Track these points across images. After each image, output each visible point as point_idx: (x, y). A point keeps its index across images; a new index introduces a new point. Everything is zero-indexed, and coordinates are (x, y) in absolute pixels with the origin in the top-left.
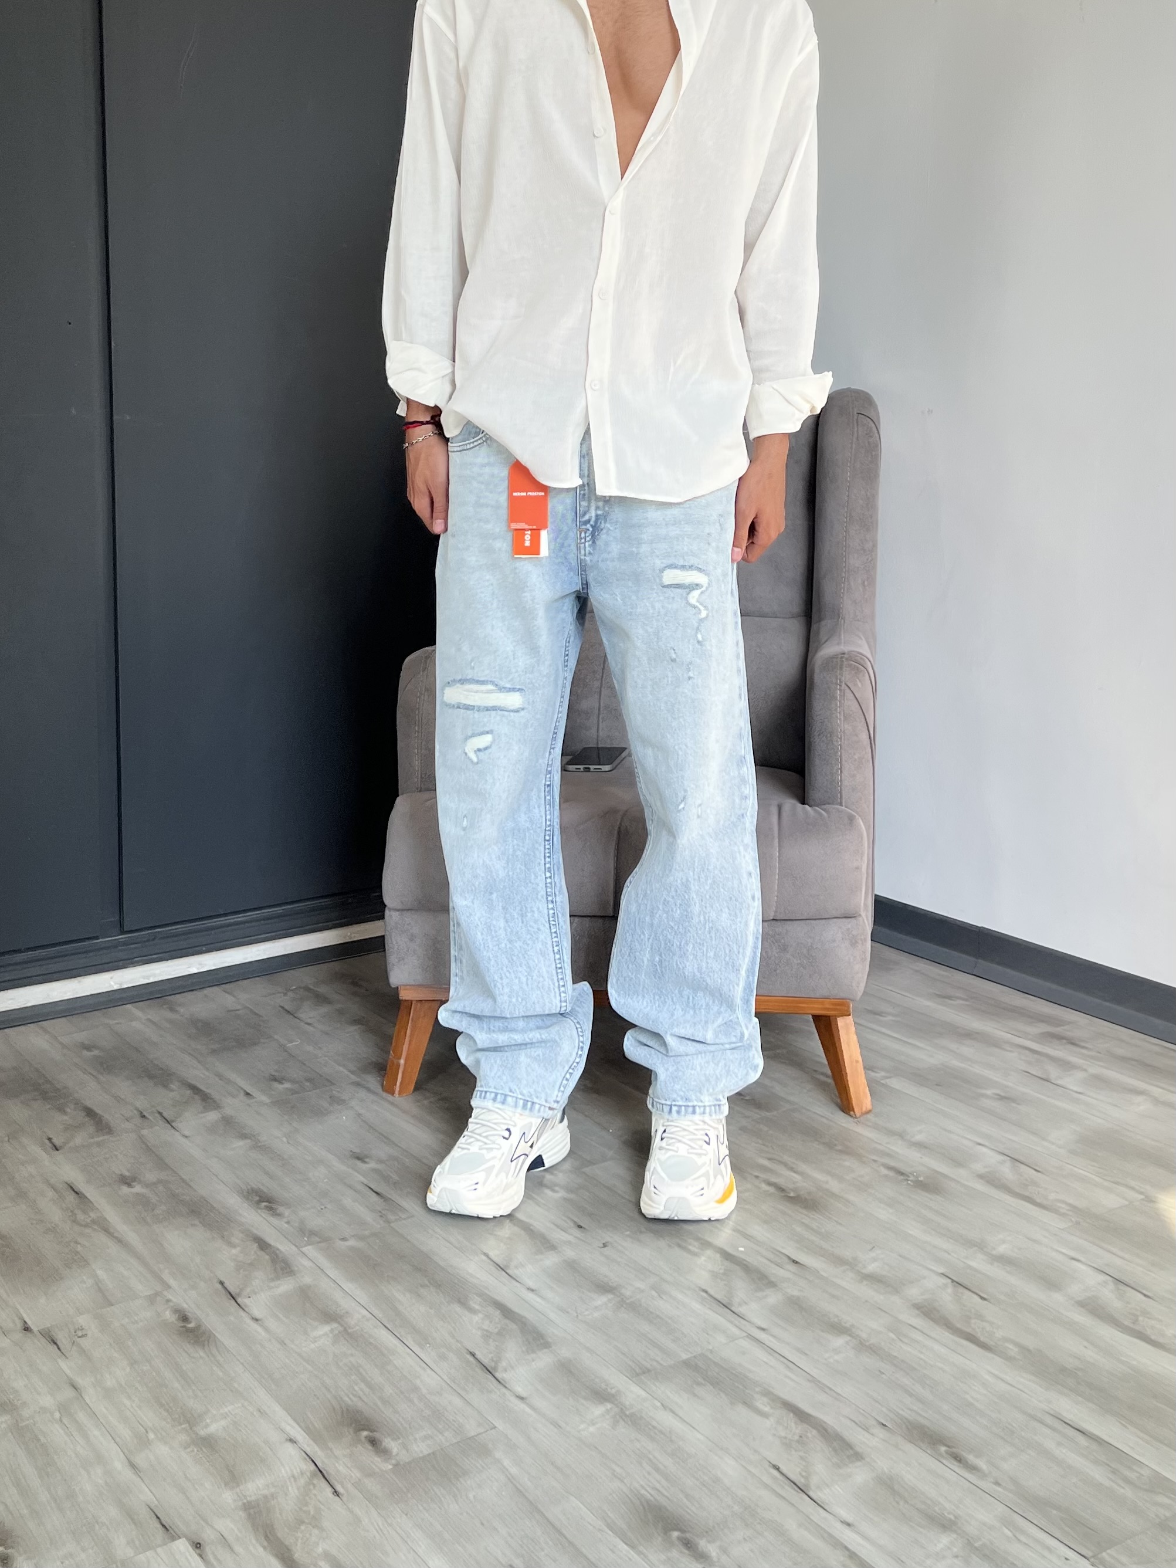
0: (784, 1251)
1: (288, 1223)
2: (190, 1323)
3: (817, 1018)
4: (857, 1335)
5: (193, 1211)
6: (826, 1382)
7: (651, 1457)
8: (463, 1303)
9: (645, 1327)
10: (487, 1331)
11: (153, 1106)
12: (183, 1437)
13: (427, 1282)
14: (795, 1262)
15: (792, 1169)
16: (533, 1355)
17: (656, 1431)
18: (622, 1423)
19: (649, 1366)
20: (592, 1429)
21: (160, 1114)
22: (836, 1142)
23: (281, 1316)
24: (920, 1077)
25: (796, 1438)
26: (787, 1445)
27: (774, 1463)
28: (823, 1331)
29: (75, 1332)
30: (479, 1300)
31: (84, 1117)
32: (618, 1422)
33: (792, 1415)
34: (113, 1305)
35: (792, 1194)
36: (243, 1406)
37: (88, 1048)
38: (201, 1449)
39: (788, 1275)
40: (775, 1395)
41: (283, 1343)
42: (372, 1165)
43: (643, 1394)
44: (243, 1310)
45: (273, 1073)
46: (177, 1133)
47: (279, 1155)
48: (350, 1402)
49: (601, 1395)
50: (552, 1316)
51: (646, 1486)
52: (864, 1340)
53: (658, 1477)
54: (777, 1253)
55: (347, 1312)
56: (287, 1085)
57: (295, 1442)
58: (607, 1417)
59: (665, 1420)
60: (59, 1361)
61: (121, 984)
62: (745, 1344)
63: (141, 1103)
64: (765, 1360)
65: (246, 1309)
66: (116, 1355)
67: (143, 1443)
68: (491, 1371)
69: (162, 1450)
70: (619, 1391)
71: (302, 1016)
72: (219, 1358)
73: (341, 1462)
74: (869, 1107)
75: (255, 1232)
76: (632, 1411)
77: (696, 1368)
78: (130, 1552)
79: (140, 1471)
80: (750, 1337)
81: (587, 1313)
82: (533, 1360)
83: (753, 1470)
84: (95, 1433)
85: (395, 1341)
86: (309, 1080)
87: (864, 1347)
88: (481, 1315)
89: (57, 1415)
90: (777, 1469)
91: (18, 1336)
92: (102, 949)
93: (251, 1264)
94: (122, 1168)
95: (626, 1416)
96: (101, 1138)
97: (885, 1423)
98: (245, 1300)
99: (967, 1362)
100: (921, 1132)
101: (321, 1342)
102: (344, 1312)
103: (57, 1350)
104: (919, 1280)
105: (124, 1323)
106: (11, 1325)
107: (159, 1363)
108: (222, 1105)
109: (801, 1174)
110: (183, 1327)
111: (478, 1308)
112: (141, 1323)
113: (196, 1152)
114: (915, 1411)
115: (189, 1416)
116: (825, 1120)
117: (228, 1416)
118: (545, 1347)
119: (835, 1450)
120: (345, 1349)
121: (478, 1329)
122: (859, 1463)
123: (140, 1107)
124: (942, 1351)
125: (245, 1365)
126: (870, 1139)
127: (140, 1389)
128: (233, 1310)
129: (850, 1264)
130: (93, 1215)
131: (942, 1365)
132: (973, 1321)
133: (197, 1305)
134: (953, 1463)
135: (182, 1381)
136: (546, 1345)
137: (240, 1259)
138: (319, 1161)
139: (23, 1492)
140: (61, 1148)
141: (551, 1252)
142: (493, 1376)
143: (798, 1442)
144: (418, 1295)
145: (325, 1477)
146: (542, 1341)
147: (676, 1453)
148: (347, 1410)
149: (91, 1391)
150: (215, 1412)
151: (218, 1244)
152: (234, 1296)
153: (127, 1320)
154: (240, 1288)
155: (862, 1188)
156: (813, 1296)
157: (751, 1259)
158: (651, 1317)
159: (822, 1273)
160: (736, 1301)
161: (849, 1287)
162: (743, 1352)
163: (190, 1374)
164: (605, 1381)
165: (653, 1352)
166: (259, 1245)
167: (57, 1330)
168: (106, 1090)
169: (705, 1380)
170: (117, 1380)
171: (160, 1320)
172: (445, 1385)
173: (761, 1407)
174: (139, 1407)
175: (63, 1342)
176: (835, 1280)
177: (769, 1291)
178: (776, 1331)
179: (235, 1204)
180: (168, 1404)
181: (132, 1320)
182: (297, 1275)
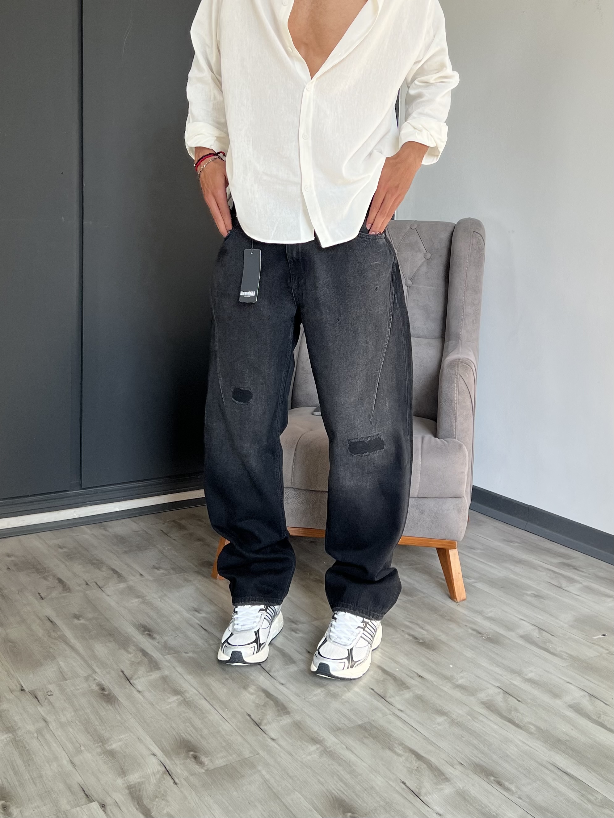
0: (415, 670)
1: (158, 643)
2: (106, 691)
3: (439, 550)
4: (451, 717)
5: (110, 634)
6: (432, 740)
7: (338, 773)
8: (246, 688)
9: (339, 706)
10: (258, 704)
11: (93, 579)
12: (99, 750)
13: (228, 677)
14: (420, 676)
15: (422, 628)
16: (281, 718)
17: (342, 760)
18: (325, 755)
19: (341, 727)
20: (309, 758)
21: (96, 583)
22: (446, 615)
23: (152, 691)
24: (492, 583)
25: (415, 768)
26: (410, 771)
27: (403, 781)
28: (433, 714)
29: (47, 693)
30: (254, 687)
31: (57, 583)
32: (323, 754)
33: (414, 756)
34: (67, 680)
35: (421, 641)
36: (130, 735)
37: (61, 547)
38: (108, 757)
39: (417, 683)
40: (405, 746)
41: (152, 704)
42: (203, 615)
43: (337, 741)
45: (156, 565)
46: (104, 594)
47: (156, 607)
48: (185, 736)
49: (315, 740)
50: (292, 698)
51: (335, 789)
52: (454, 719)
53: (342, 785)
54: (411, 672)
56: (162, 571)
57: (156, 756)
58: (317, 752)
59: (347, 755)
60: (38, 707)
61: (79, 515)
62: (392, 718)
63: (87, 577)
64: (402, 727)
65: (134, 686)
66: (67, 705)
67: (78, 751)
68: (258, 724)
69: (88, 756)
70: (324, 739)
71: (172, 536)
72: (119, 710)
73: (178, 767)
74: (465, 597)
75: (141, 646)
76: (330, 750)
77: (365, 729)
78: (68, 807)
79: (75, 766)
80: (394, 714)
81: (310, 697)
82: (281, 721)
83: (391, 783)
84: (54, 745)
85: (210, 707)
86: (173, 569)
87: (454, 723)
88: (255, 696)
89: (35, 735)
90: (405, 784)
91: (18, 694)
92: (71, 497)
93: (138, 663)
94: (75, 610)
95: (327, 751)
96: (65, 594)
97: (462, 763)
98: (134, 681)
99: (508, 733)
100: (491, 612)
101: (172, 705)
102: (185, 690)
103: (38, 702)
104: (486, 690)
105: (72, 689)
106: (15, 687)
107: (88, 711)
108: (128, 580)
109: (427, 631)
110: (102, 693)
111: (253, 691)
112: (81, 690)
113: (113, 604)
114: (479, 758)
115: (103, 739)
116: (441, 603)
117: (122, 740)
118: (287, 714)
119: (435, 776)
120: (184, 709)
121: (253, 702)
122: (447, 783)
123: (86, 579)
124: (495, 727)
125: (132, 714)
126: (463, 614)
127: (78, 723)
128: (127, 686)
129: (448, 679)
130: (59, 633)
131: (494, 735)
132: (513, 712)
133: (110, 683)
134: (497, 786)
135: (100, 721)
136: (288, 713)
137: (133, 660)
138: (177, 612)
139: (16, 773)
140: (45, 598)
141: (293, 665)
142: (260, 728)
143: (416, 770)
144: (223, 683)
145: (170, 774)
146: (286, 711)
147: (352, 773)
148: (183, 740)
149: (54, 724)
150: (116, 738)
151: (123, 652)
152: (129, 679)
153: (74, 688)
154: (131, 675)
155: (459, 639)
156: (429, 695)
157: (397, 674)
158: (343, 701)
159: (435, 683)
160: (388, 695)
161: (448, 691)
162: (390, 722)
163: (104, 717)
164: (317, 733)
165: (343, 720)
166: (143, 653)
167: (37, 691)
168: (69, 570)
169: (369, 736)
170: (67, 718)
171: (90, 689)
172: (234, 730)
173: (398, 751)
174: (78, 733)
175: (41, 698)
176: (441, 687)
177: (406, 691)
178: (408, 712)
179: (131, 631)
180: (92, 732)
181: (76, 688)
182: (162, 670)
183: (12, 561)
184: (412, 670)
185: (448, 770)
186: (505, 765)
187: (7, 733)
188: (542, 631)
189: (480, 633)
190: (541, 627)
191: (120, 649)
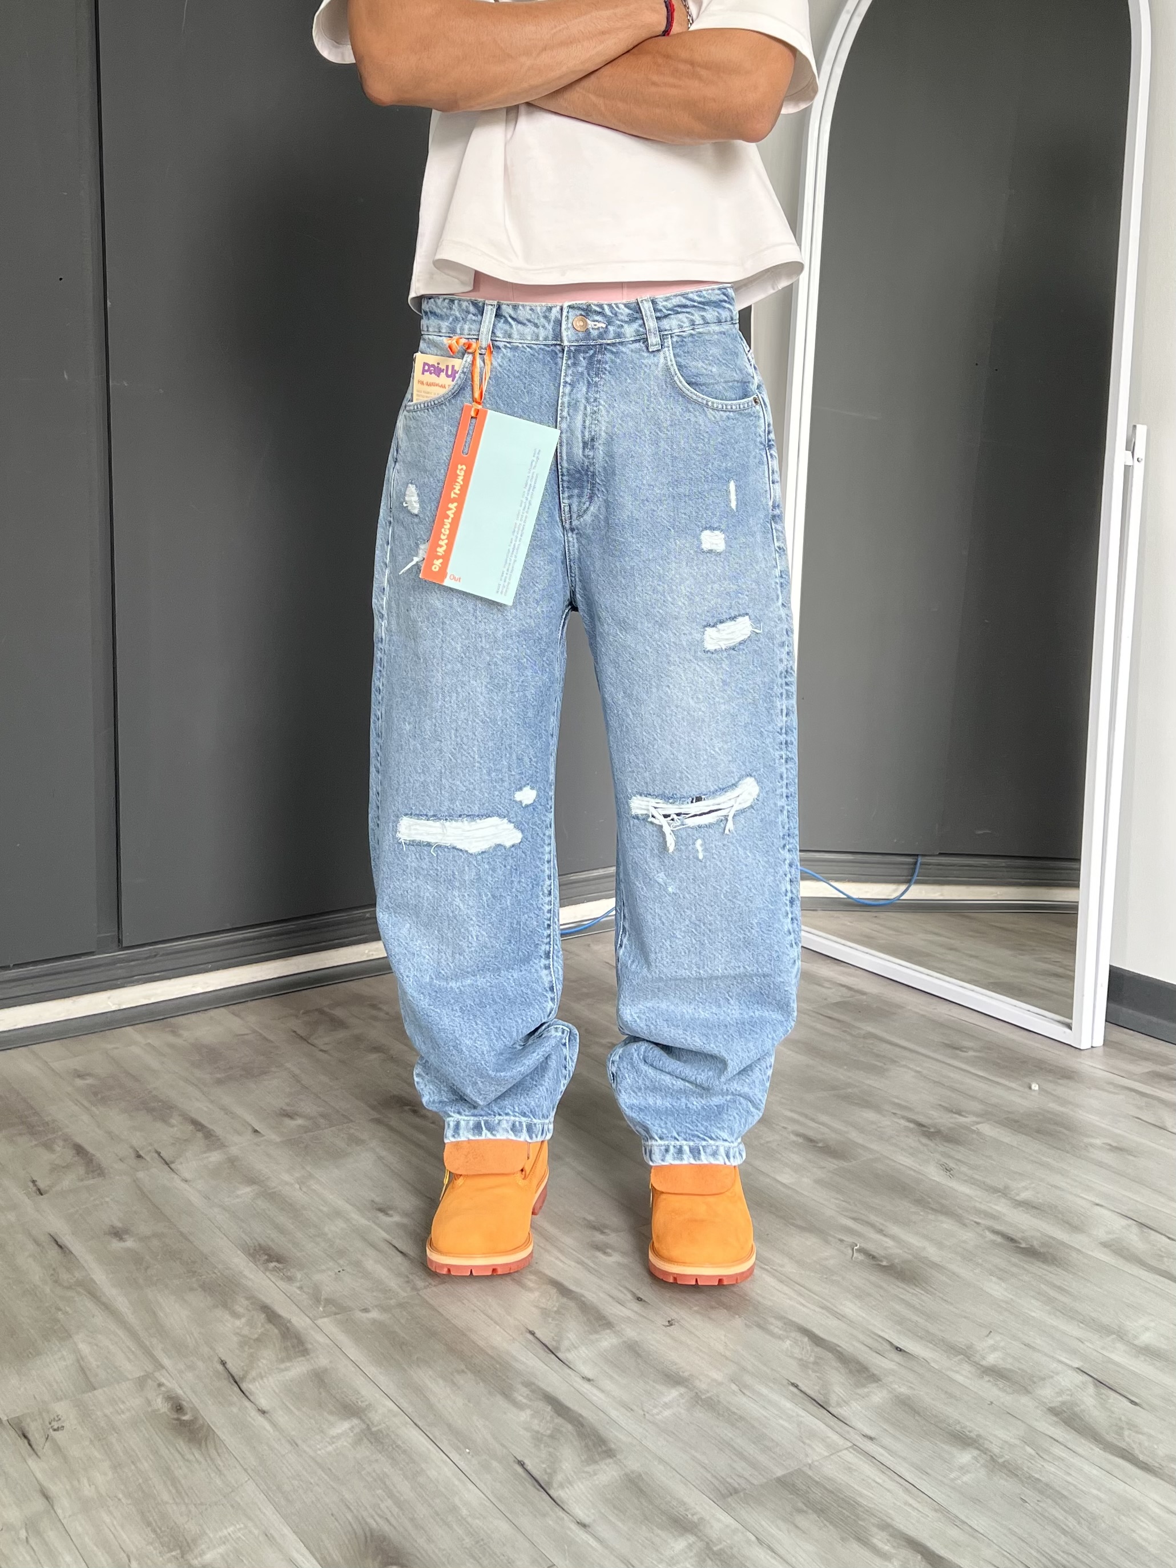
0: (883, 1334)
1: (301, 1288)
2: (185, 1414)
4: (987, 1449)
5: (192, 1272)
6: (955, 1512)
8: (506, 1394)
9: (727, 1432)
10: (538, 1432)
11: (151, 1144)
13: (463, 1367)
14: (898, 1349)
15: (881, 1231)
16: (596, 1467)
18: (708, 1562)
19: (736, 1485)
21: (159, 1154)
23: (292, 1408)
28: (943, 1442)
29: (50, 1423)
30: (525, 1391)
31: (74, 1156)
32: (704, 1561)
33: (919, 1557)
34: (95, 1389)
35: (884, 1263)
36: (246, 1527)
37: (81, 1076)
39: (892, 1366)
40: (896, 1530)
41: (294, 1444)
42: (397, 1218)
43: (733, 1524)
44: (249, 1399)
45: (285, 1107)
46: (176, 1176)
47: (290, 1205)
48: (374, 1525)
49: (682, 1524)
50: (614, 1414)
52: (995, 1455)
54: (880, 1340)
55: (370, 1405)
56: (300, 1121)
58: (691, 1554)
59: (763, 1559)
60: (30, 1462)
61: (119, 1005)
62: (849, 1456)
63: (137, 1140)
64: (879, 1480)
65: (251, 1398)
66: (96, 1454)
68: (543, 1485)
70: (702, 1519)
71: (316, 1042)
72: (218, 1461)
75: (264, 1299)
76: (719, 1547)
77: (794, 1489)
80: (855, 1447)
81: (655, 1411)
82: (595, 1474)
84: (66, 1558)
85: (428, 1444)
86: (323, 1116)
87: (996, 1465)
88: (529, 1412)
89: (23, 1534)
92: (100, 965)
93: (258, 1340)
94: (113, 1217)
95: (714, 1553)
96: (91, 1182)
98: (251, 1386)
99: (1128, 1488)
100: (1026, 1189)
101: (339, 1444)
102: (367, 1403)
103: (29, 1447)
104: (1052, 1377)
105: (107, 1412)
107: (145, 1465)
108: (226, 1144)
109: (893, 1237)
110: (176, 1420)
111: (524, 1401)
112: (128, 1414)
113: (196, 1199)
114: (1074, 1556)
115: (181, 1539)
116: (912, 1173)
117: (228, 1540)
118: (610, 1457)
120: (368, 1454)
121: (526, 1429)
123: (135, 1145)
124: (1095, 1472)
125: (249, 1471)
126: (967, 1195)
127: (123, 1500)
128: (235, 1399)
129: (965, 1353)
130: (77, 1273)
131: (1095, 1492)
132: (1126, 1433)
133: (194, 1392)
135: (174, 1491)
136: (610, 1453)
137: (246, 1331)
138: (337, 1213)
140: (46, 1192)
141: (608, 1331)
142: (548, 1495)
144: (454, 1384)
146: (604, 1448)
148: (372, 1535)
149: (66, 1503)
150: (211, 1535)
151: (219, 1313)
152: (237, 1380)
153: (111, 1409)
154: (243, 1370)
155: (968, 1257)
156: (926, 1396)
157: (847, 1345)
158: (733, 1418)
159: (933, 1364)
160: (833, 1399)
161: (967, 1383)
162: (849, 1469)
163: (183, 1482)
164: (685, 1504)
165: (740, 1466)
166: (267, 1316)
167: (29, 1420)
168: (99, 1126)
169: (807, 1506)
170: (96, 1488)
171: (150, 1410)
172: (488, 1504)
173: (880, 1545)
174: (122, 1527)
175: (36, 1436)
176: (949, 1373)
177: (872, 1387)
178: (887, 1441)
179: (240, 1263)
180: (156, 1522)
181: (117, 1408)
182: (312, 1355)
184: (876, 1335)
188: (1146, 1230)
189: (1012, 1240)
190: (1142, 1220)
191: (215, 1306)
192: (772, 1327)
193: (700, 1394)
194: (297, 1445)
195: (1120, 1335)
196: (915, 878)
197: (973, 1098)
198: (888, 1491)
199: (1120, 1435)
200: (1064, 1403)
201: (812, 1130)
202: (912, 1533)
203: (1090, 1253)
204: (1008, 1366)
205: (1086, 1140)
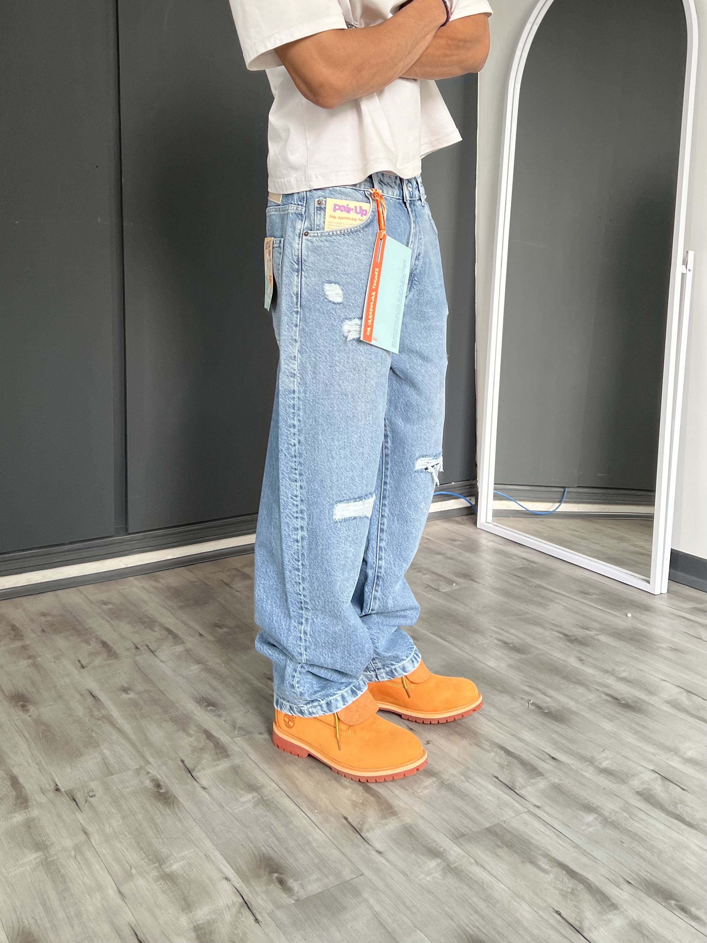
0: (545, 750)
1: (225, 721)
2: (162, 789)
4: (602, 814)
5: (166, 711)
6: (585, 848)
7: (470, 901)
8: (338, 781)
9: (458, 802)
10: (355, 801)
11: (143, 642)
12: (154, 873)
14: (554, 758)
15: (544, 694)
16: (387, 821)
17: (473, 881)
18: (449, 874)
19: (464, 832)
20: (428, 878)
21: (148, 646)
23: (221, 786)
25: (570, 890)
26: (564, 895)
27: (557, 909)
28: (578, 810)
29: (88, 793)
31: (101, 648)
32: (446, 873)
33: (565, 872)
34: (112, 775)
35: (546, 711)
36: (195, 851)
37: (105, 604)
38: (167, 884)
39: (550, 767)
40: (552, 857)
41: (221, 806)
43: (462, 852)
44: (196, 781)
45: (217, 622)
46: (157, 660)
47: (219, 675)
48: (265, 851)
49: (434, 852)
50: (397, 792)
51: (469, 924)
52: (607, 817)
53: (477, 917)
54: (543, 753)
55: (263, 785)
56: (225, 630)
57: (229, 880)
58: (439, 869)
59: (478, 873)
60: (77, 813)
61: (126, 565)
62: (527, 817)
63: (136, 639)
64: (543, 830)
65: (198, 781)
66: (113, 810)
67: (130, 877)
68: (358, 830)
69: (141, 882)
70: (445, 850)
71: (234, 586)
72: (179, 815)
73: (260, 897)
75: (205, 727)
76: (454, 865)
77: (496, 834)
79: (125, 898)
80: (529, 811)
81: (419, 791)
82: (386, 825)
83: (541, 913)
84: (97, 867)
85: (295, 807)
86: (238, 627)
87: (607, 822)
88: (350, 790)
89: (73, 853)
90: (559, 914)
91: (52, 795)
92: (114, 544)
93: (201, 749)
94: (122, 680)
95: (452, 869)
96: (111, 661)
97: (630, 881)
98: (198, 774)
99: (680, 836)
100: (624, 671)
101: (246, 806)
102: (261, 784)
103: (77, 806)
104: (638, 775)
105: (119, 787)
106: (48, 786)
107: (140, 817)
108: (185, 642)
109: (551, 697)
110: (157, 792)
111: (348, 784)
112: (130, 788)
113: (168, 671)
114: (649, 873)
115: (159, 857)
116: (562, 662)
117: (185, 858)
118: (394, 815)
119: (597, 901)
120: (262, 812)
121: (349, 800)
122: (615, 912)
123: (135, 642)
124: (662, 827)
125: (197, 821)
126: (592, 675)
127: (128, 835)
128: (189, 781)
129: (591, 761)
130: (103, 711)
131: (661, 838)
132: (679, 806)
133: (167, 777)
134: (681, 914)
135: (155, 831)
136: (394, 813)
137: (194, 745)
138: (245, 680)
139: (48, 910)
140: (86, 667)
142: (361, 835)
143: (571, 893)
144: (308, 773)
145: (249, 908)
146: (392, 811)
147: (488, 899)
148: (264, 856)
149: (96, 836)
150: (176, 855)
151: (181, 734)
152: (190, 770)
153: (121, 786)
154: (194, 765)
155: (592, 708)
156: (568, 784)
157: (525, 755)
158: (462, 795)
159: (573, 767)
160: (518, 785)
161: (592, 778)
162: (526, 824)
163: (160, 826)
164: (436, 841)
165: (466, 821)
166: (207, 736)
167: (76, 791)
168: (115, 630)
169: (503, 844)
170: (113, 829)
171: (142, 786)
172: (328, 840)
173: (543, 866)
174: (127, 849)
175: (81, 800)
176: (582, 772)
177: (539, 779)
178: (547, 808)
179: (192, 707)
180: (146, 848)
181: (125, 786)
182: (231, 757)
183: (47, 621)
184: (541, 750)
185: (613, 891)
186: (686, 882)
187: (36, 852)
188: (691, 694)
189: (616, 699)
190: (688, 689)
191: (178, 730)
192: (484, 746)
193: (444, 781)
194: (223, 807)
195: (675, 751)
196: (564, 499)
197: (595, 621)
198: (548, 836)
199: (676, 806)
200: (645, 789)
201: (506, 637)
202: (561, 859)
203: (659, 706)
204: (614, 768)
205: (658, 645)
